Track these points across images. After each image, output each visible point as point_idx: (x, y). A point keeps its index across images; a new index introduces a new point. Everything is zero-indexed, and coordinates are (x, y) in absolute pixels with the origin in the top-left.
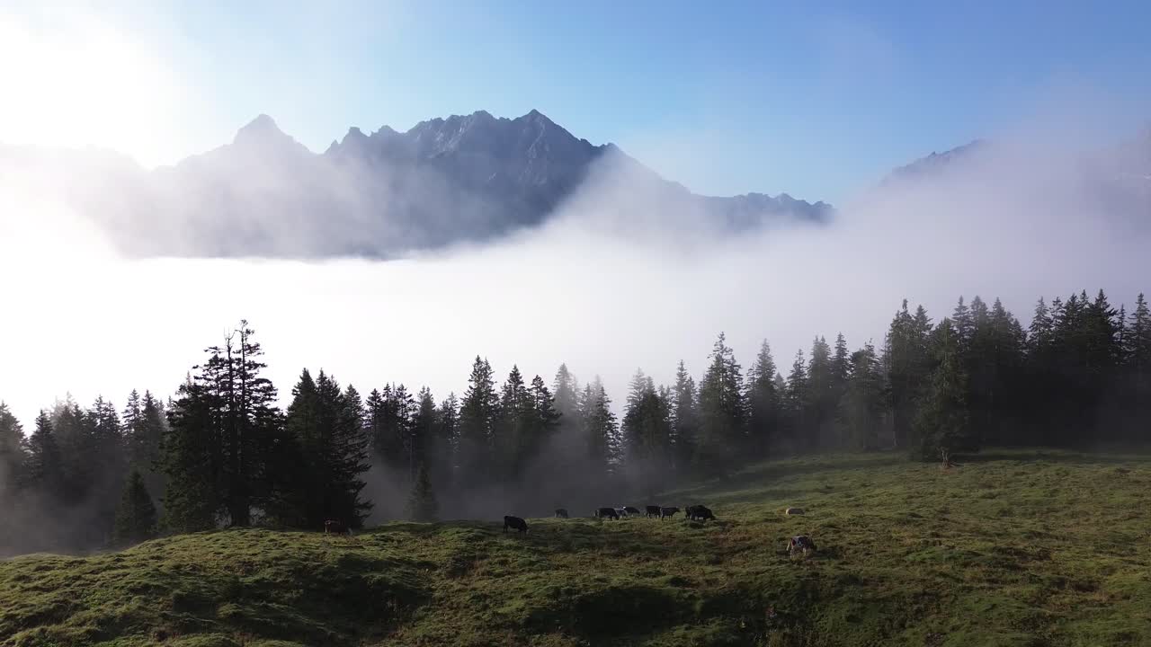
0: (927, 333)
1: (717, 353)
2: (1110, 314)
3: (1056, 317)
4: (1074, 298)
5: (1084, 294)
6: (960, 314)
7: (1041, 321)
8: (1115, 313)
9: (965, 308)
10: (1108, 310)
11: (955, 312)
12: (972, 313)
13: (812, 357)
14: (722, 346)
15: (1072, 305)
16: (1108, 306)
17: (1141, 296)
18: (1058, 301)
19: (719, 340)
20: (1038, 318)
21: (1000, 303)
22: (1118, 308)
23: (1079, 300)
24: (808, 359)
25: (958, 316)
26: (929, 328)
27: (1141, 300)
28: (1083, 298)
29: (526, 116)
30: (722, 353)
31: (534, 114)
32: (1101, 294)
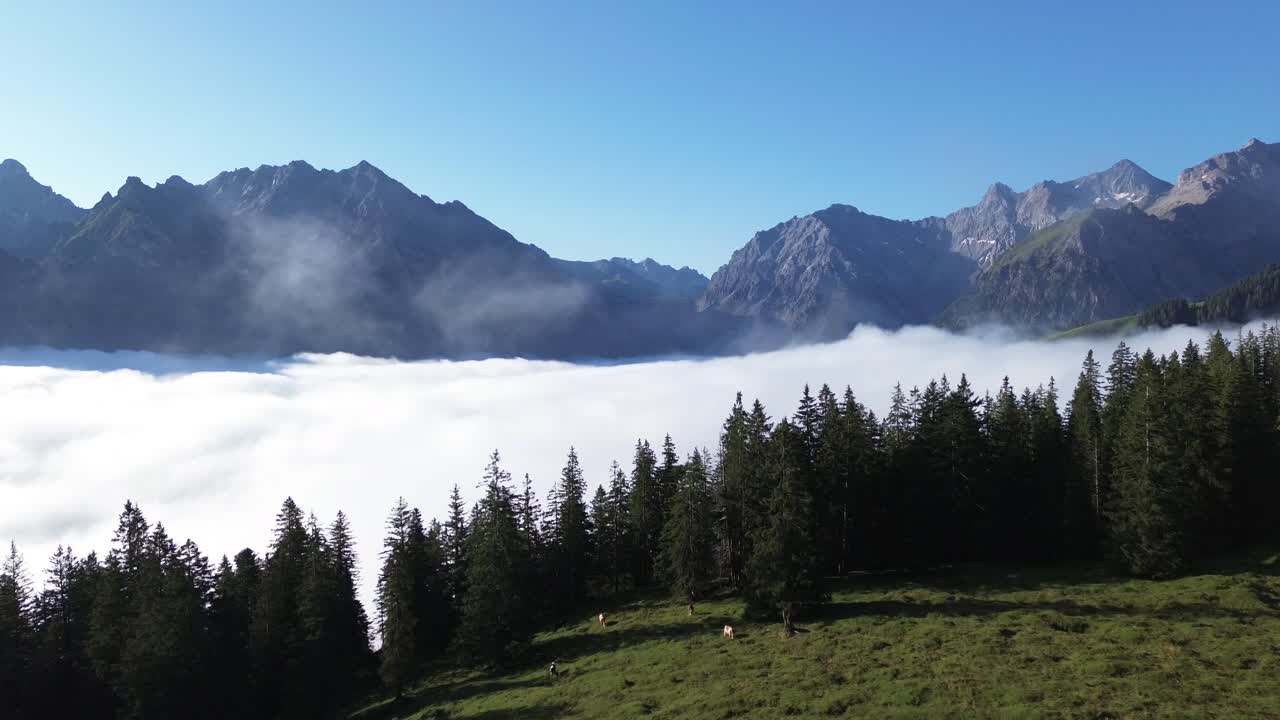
0: (767, 435)
1: (490, 480)
2: (975, 404)
3: (914, 410)
4: (933, 384)
5: (944, 379)
6: (806, 406)
7: (899, 413)
8: (980, 402)
9: (811, 400)
10: (972, 399)
11: (801, 405)
12: (821, 405)
13: (635, 467)
14: (496, 471)
15: (932, 394)
16: (972, 394)
17: (1006, 379)
18: (916, 391)
19: (491, 461)
20: (896, 407)
21: (851, 392)
22: (982, 397)
23: (939, 386)
24: (629, 469)
25: (805, 410)
26: (767, 429)
27: (1006, 383)
28: (943, 384)
29: (354, 168)
30: (497, 478)
31: (364, 165)
32: (964, 380)
